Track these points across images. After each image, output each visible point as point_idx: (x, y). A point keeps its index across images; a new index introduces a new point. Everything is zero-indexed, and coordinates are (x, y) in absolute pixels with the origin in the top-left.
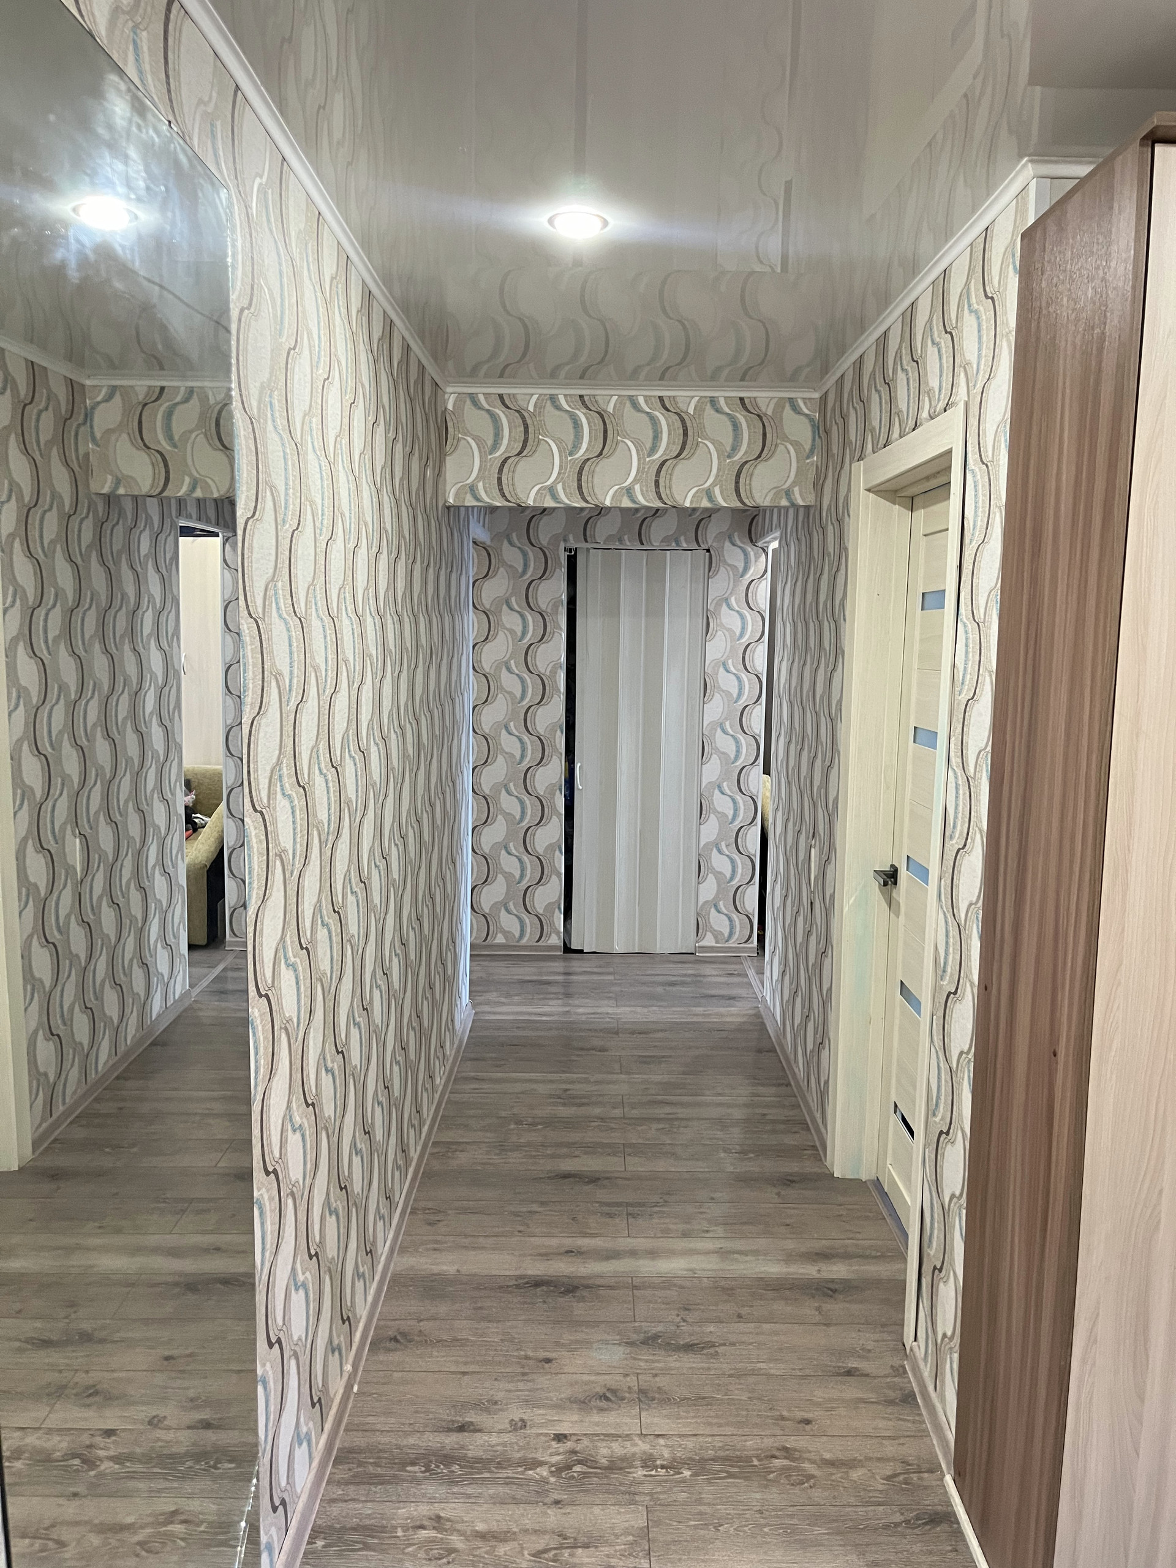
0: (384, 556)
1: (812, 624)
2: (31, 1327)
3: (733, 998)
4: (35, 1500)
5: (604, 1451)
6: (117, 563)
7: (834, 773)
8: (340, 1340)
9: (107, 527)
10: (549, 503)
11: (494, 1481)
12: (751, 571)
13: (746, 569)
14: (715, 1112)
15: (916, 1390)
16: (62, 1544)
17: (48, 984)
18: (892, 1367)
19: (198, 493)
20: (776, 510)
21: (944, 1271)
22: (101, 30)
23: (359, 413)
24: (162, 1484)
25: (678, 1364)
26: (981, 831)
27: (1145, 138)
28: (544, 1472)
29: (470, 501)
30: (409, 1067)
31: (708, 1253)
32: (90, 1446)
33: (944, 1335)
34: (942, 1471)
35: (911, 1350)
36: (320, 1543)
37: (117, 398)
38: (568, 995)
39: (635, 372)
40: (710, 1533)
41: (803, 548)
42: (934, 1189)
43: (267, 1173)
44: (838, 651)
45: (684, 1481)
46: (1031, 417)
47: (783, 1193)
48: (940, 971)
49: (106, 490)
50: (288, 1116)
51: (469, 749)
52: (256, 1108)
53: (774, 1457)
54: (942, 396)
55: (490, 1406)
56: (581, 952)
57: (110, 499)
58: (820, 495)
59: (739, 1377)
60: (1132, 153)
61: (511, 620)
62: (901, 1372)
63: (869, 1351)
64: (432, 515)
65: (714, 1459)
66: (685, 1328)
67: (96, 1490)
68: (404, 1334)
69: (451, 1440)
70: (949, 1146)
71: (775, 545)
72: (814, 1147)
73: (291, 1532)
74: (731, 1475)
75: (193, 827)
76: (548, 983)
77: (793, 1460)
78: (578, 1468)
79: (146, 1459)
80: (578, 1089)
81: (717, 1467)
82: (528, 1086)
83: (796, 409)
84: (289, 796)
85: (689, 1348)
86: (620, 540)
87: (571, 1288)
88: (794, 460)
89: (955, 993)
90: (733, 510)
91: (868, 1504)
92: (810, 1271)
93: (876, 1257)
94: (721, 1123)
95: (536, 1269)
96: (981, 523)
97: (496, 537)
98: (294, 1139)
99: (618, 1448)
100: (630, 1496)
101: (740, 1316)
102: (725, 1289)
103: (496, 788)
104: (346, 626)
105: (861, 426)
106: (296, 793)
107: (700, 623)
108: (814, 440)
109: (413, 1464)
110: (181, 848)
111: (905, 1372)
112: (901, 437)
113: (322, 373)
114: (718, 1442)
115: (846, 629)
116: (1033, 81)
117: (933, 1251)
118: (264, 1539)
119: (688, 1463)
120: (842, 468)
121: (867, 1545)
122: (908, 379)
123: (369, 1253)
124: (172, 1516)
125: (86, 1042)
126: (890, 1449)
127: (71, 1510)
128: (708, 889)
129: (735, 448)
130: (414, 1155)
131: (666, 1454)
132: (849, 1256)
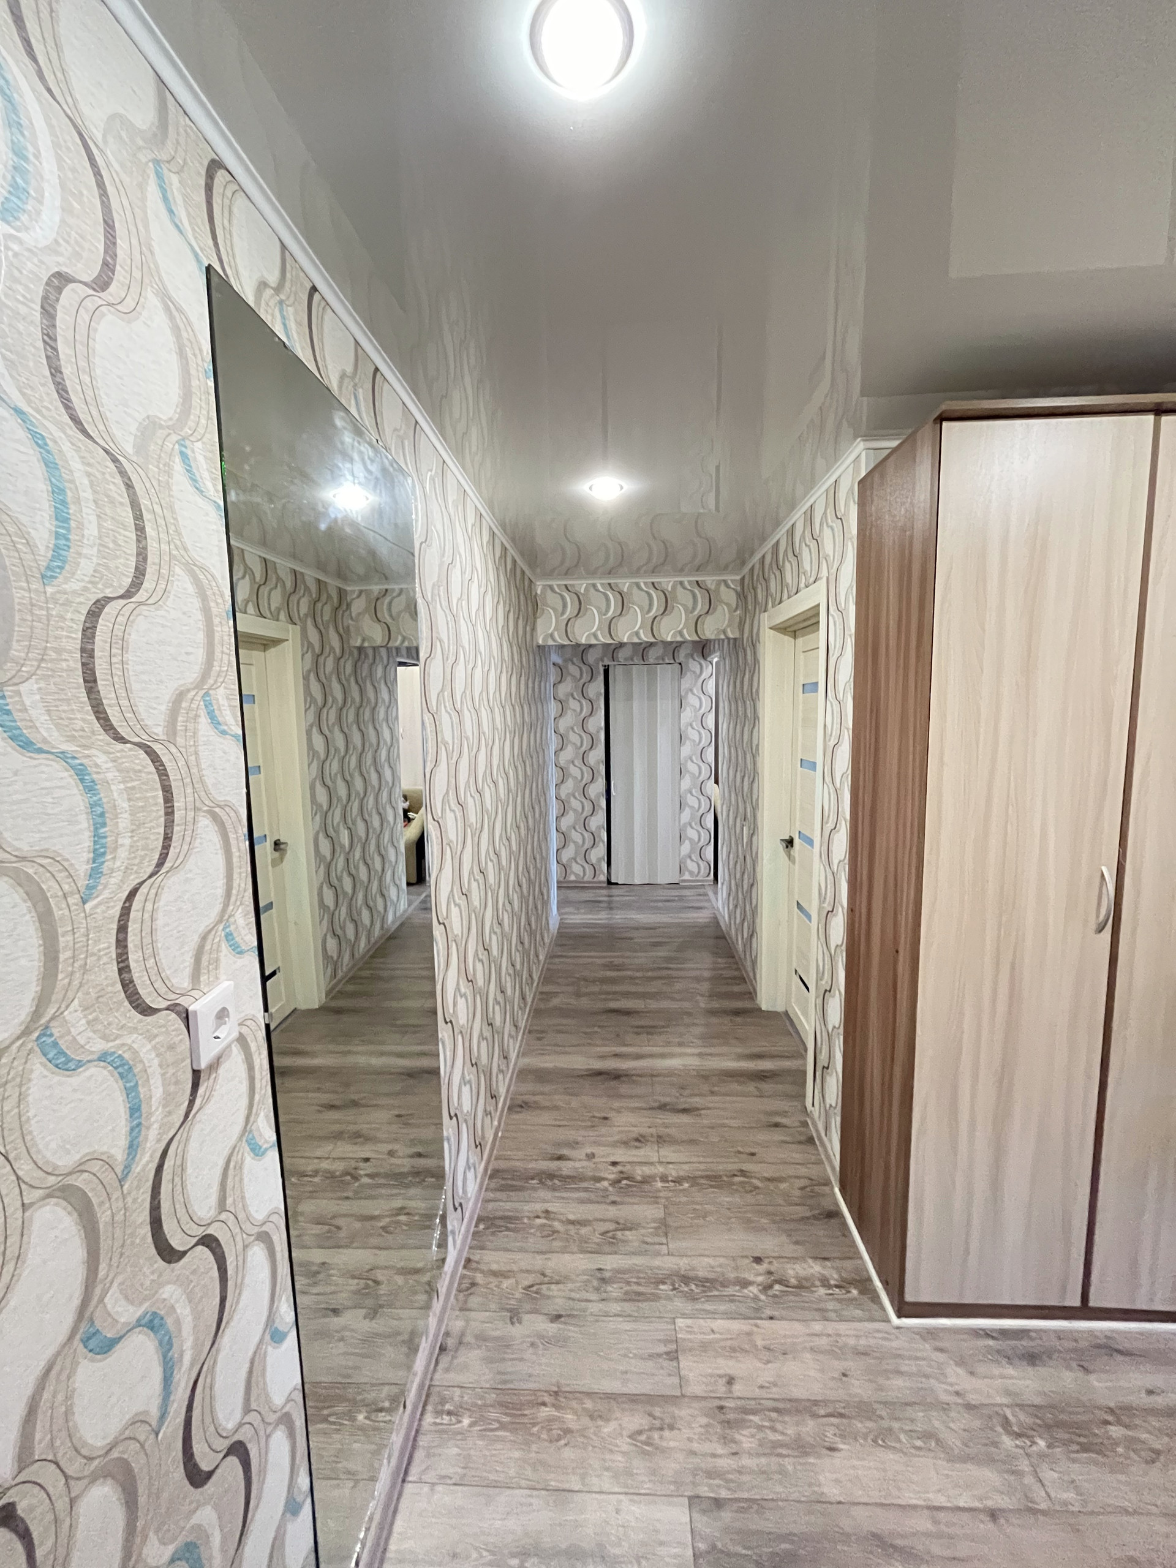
0: (504, 674)
1: (740, 703)
2: (325, 1098)
3: (702, 908)
4: (325, 1201)
5: (640, 1172)
6: (365, 683)
7: (755, 785)
8: (491, 1108)
9: (359, 664)
10: (593, 642)
11: (577, 1189)
12: (704, 675)
13: (701, 673)
14: (694, 973)
15: (815, 1135)
16: (339, 1228)
17: (332, 908)
18: (800, 1121)
19: (406, 644)
20: (717, 641)
21: (830, 1069)
22: (334, 386)
23: (489, 597)
24: (395, 1191)
25: (679, 1121)
26: (845, 819)
27: (935, 420)
28: (606, 1184)
29: (550, 642)
30: (525, 953)
31: (693, 1055)
32: (356, 1169)
33: (831, 1105)
34: (833, 1184)
35: (811, 1112)
36: (482, 1227)
37: (363, 595)
38: (611, 909)
39: (639, 569)
40: (701, 1221)
41: (733, 661)
42: (822, 1021)
43: (446, 1023)
44: (756, 717)
45: (685, 1190)
47: (734, 1019)
48: (822, 899)
49: (358, 644)
50: (458, 988)
51: (553, 776)
52: (439, 987)
53: (735, 1175)
54: (813, 574)
55: (574, 1144)
56: (616, 884)
57: (360, 649)
58: (742, 632)
59: (714, 1128)
60: (928, 429)
61: (573, 704)
62: (805, 1124)
63: (787, 1112)
64: (530, 650)
65: (702, 1177)
66: (682, 1099)
67: (357, 1196)
68: (526, 1103)
69: (553, 1165)
70: (831, 998)
71: (716, 660)
72: (750, 993)
73: (465, 1220)
74: (711, 1187)
75: (408, 819)
76: (600, 902)
77: (745, 1176)
78: (624, 1182)
79: (386, 1176)
80: (617, 961)
81: (703, 1181)
82: (590, 960)
83: (728, 586)
84: (453, 811)
85: (685, 1111)
86: (632, 660)
87: (616, 1076)
88: (727, 616)
89: (832, 911)
90: (694, 642)
91: (791, 1204)
94: (698, 980)
95: (598, 1065)
96: (839, 644)
97: (565, 661)
98: (461, 1002)
99: (647, 1170)
100: (655, 1200)
101: (713, 1092)
102: (704, 1076)
103: (568, 795)
104: (484, 714)
105: (765, 593)
106: (457, 808)
107: (677, 703)
108: (738, 602)
109: (532, 1179)
110: (402, 833)
111: (808, 1125)
112: (788, 598)
113: (467, 576)
114: (703, 1167)
115: (759, 705)
116: (862, 395)
117: (823, 1058)
118: (449, 1227)
119: (687, 1179)
120: (754, 617)
121: (791, 1230)
122: (792, 566)
123: (505, 1058)
124: (401, 1210)
125: (352, 938)
126: (803, 1171)
127: (345, 1207)
128: (686, 848)
129: (694, 609)
130: (529, 1000)
131: (674, 1173)
132: (772, 1057)
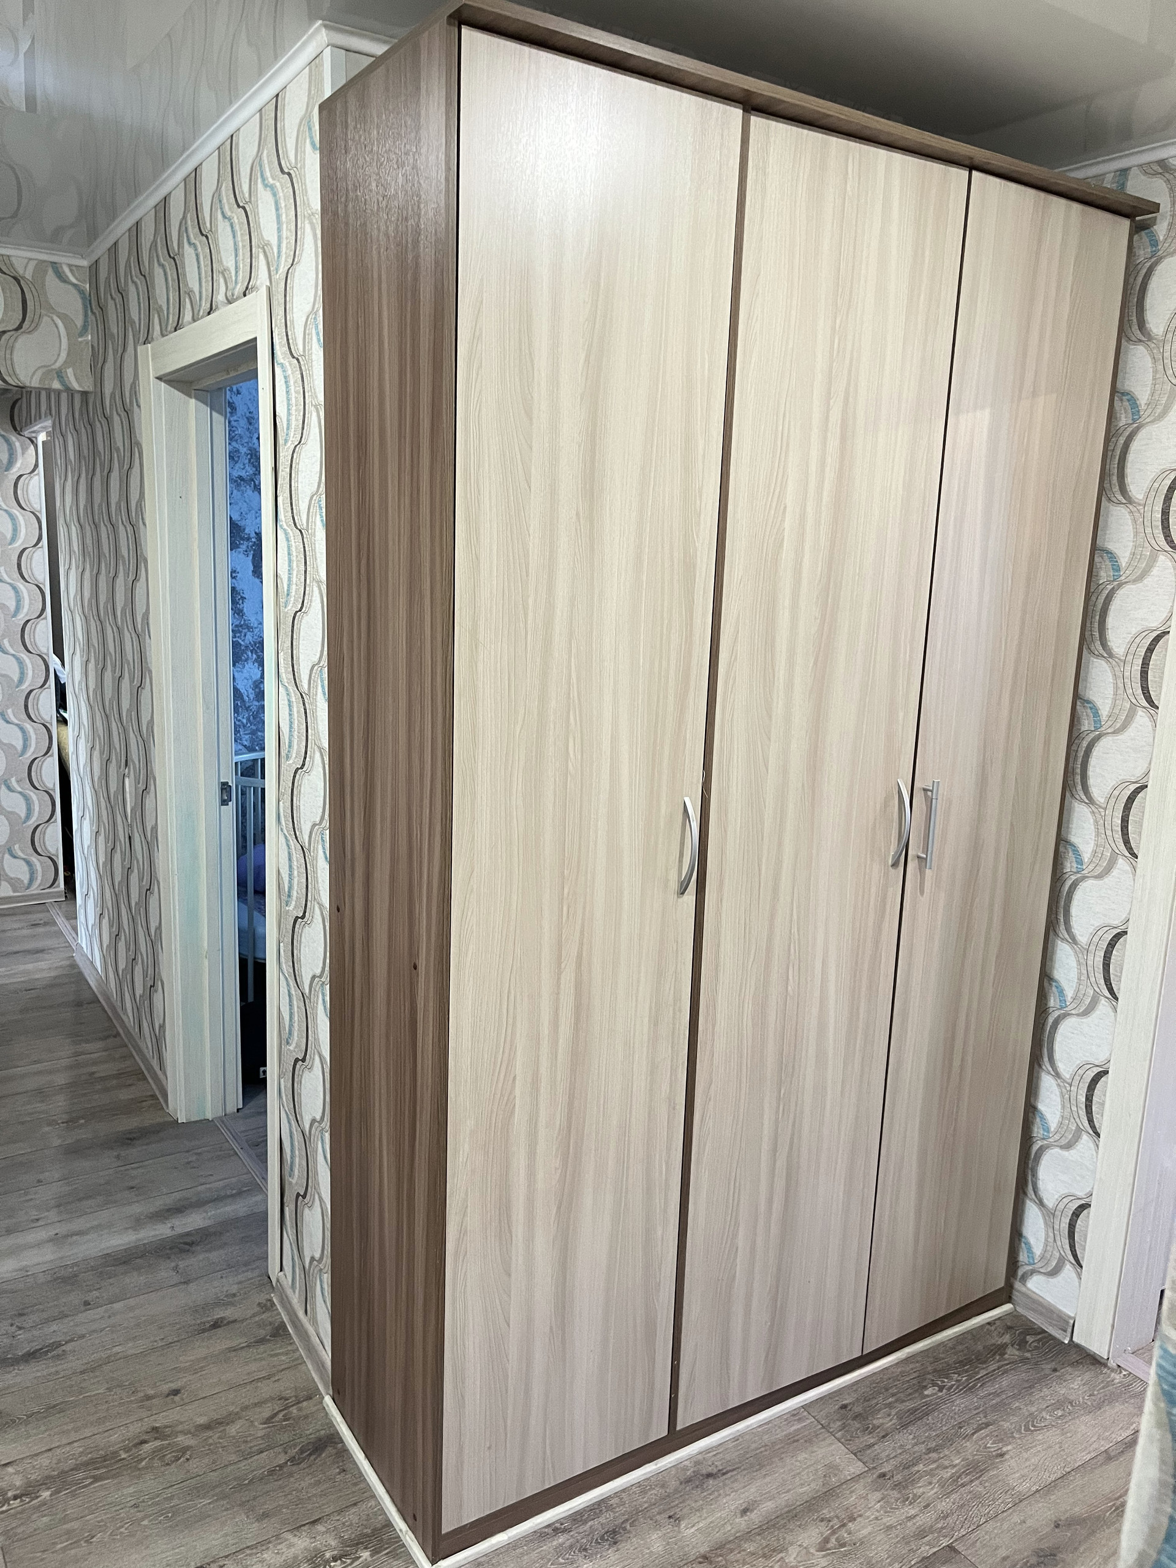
1: (103, 528)
3: (42, 951)
7: (145, 694)
12: (18, 465)
13: (11, 462)
14: (32, 1083)
15: (285, 1319)
18: (259, 1304)
20: (43, 394)
21: (308, 1197)
25: (18, 1379)
26: (320, 749)
31: (39, 1245)
33: (313, 1259)
34: (321, 1394)
35: (278, 1281)
40: (82, 1549)
41: (84, 438)
42: (292, 1118)
44: (139, 560)
45: (44, 1503)
46: (346, 310)
47: (123, 1153)
48: (284, 897)
53: (142, 1442)
54: (240, 277)
58: (100, 381)
59: (93, 1370)
62: (268, 1306)
63: (234, 1295)
65: (76, 1468)
66: (22, 1336)
70: (306, 1072)
71: (42, 437)
72: (154, 1097)
74: (96, 1479)
77: (164, 1437)
81: (79, 1475)
83: (61, 276)
85: (31, 1356)
88: (64, 341)
89: (303, 917)
91: (251, 1455)
92: (163, 1230)
93: (232, 1196)
94: (41, 1093)
96: (296, 422)
101: (87, 1303)
102: (66, 1279)
105: (144, 305)
108: (86, 316)
111: (273, 1304)
112: (194, 320)
114: (77, 1448)
117: (296, 1181)
119: (45, 1482)
120: (124, 350)
121: (255, 1498)
122: (197, 255)
126: (267, 1389)
131: (18, 1482)
132: (199, 1204)
